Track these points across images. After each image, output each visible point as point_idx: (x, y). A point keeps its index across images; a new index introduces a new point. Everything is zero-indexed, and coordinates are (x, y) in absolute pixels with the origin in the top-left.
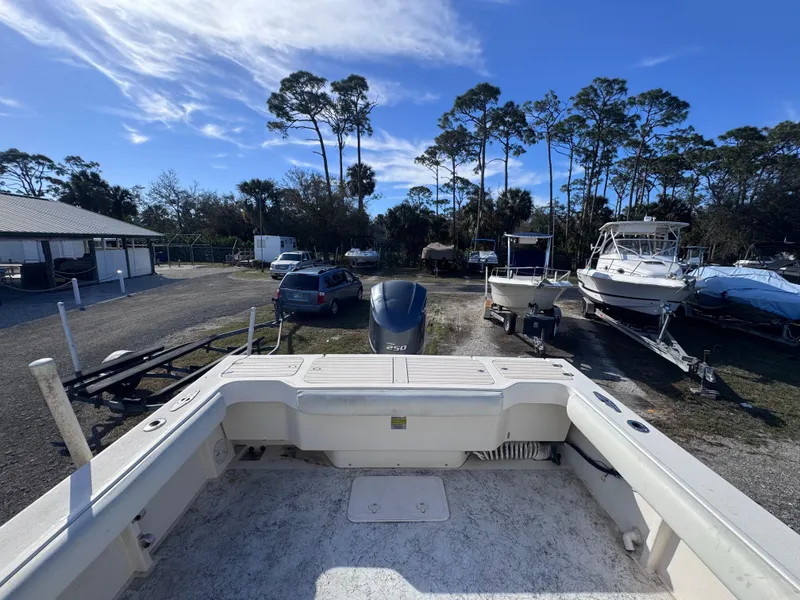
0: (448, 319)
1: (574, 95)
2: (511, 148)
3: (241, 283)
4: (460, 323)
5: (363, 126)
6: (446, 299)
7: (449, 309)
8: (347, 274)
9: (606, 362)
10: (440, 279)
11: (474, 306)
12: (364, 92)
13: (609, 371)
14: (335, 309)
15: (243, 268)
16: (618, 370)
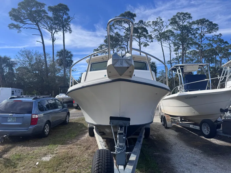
1: (170, 19)
2: (142, 44)
5: (67, 28)
12: (67, 12)
14: (47, 130)
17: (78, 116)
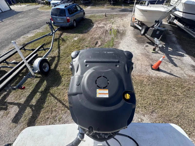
0: (117, 27)
3: (42, 13)
4: (121, 28)
6: (116, 16)
7: (117, 21)
8: (77, 6)
9: (178, 46)
10: (113, 7)
11: (126, 20)
13: (180, 51)
14: (75, 24)
15: (43, 5)
16: (183, 51)
17: (90, 14)
